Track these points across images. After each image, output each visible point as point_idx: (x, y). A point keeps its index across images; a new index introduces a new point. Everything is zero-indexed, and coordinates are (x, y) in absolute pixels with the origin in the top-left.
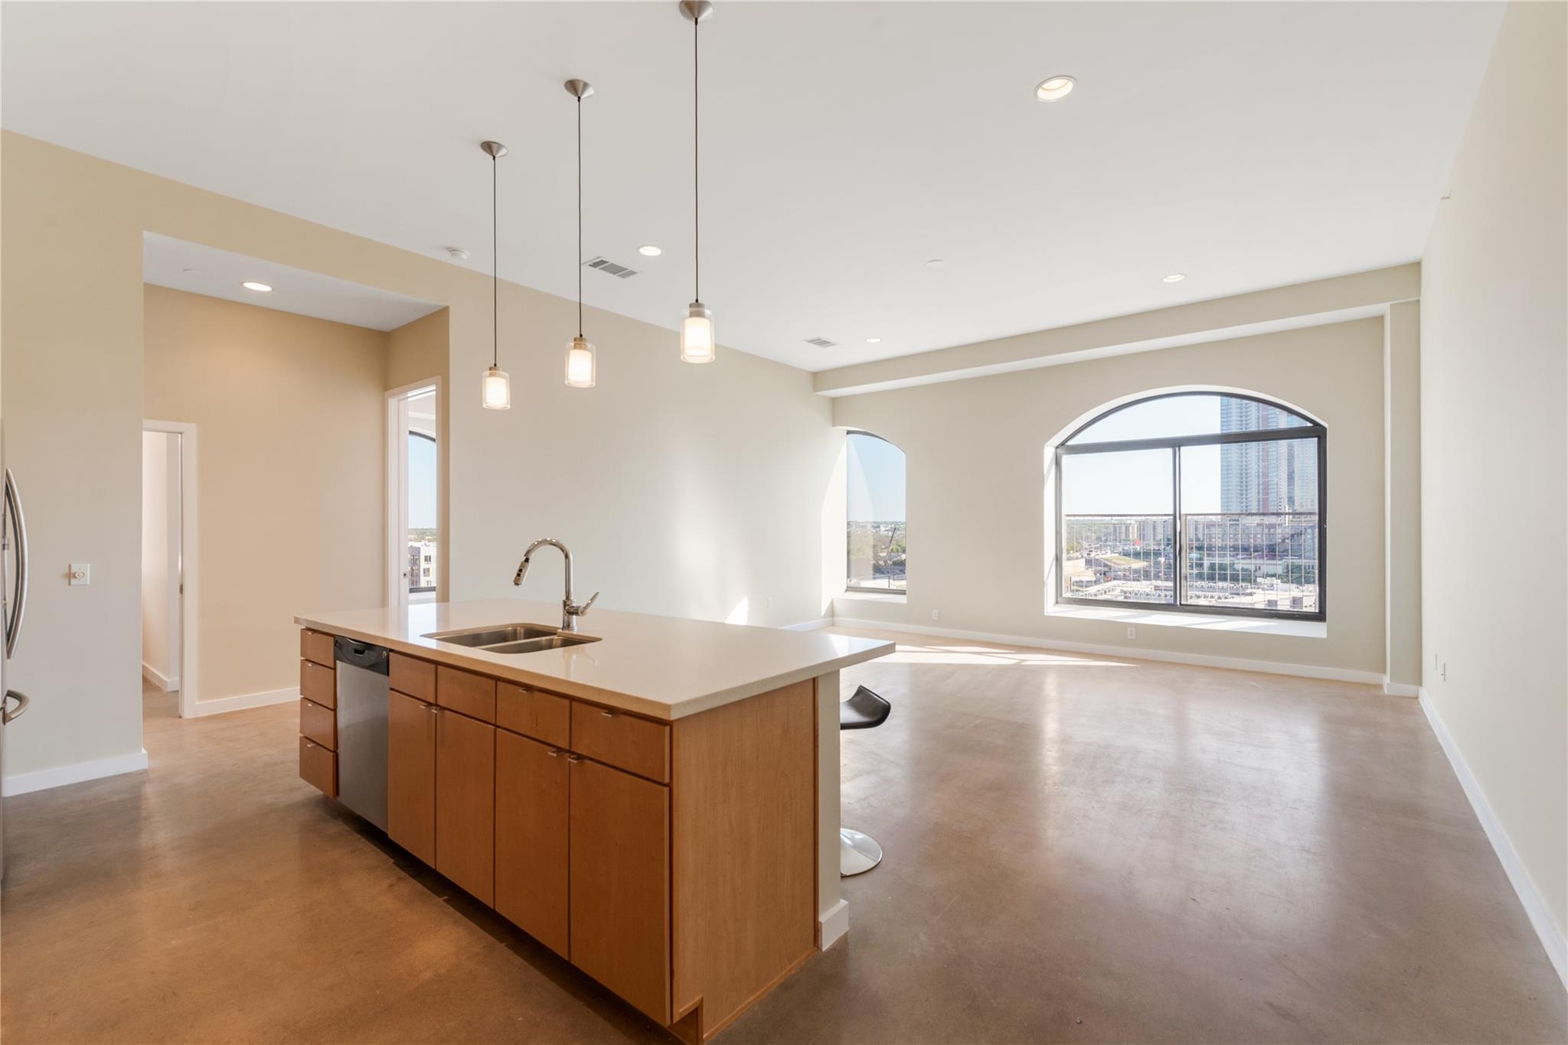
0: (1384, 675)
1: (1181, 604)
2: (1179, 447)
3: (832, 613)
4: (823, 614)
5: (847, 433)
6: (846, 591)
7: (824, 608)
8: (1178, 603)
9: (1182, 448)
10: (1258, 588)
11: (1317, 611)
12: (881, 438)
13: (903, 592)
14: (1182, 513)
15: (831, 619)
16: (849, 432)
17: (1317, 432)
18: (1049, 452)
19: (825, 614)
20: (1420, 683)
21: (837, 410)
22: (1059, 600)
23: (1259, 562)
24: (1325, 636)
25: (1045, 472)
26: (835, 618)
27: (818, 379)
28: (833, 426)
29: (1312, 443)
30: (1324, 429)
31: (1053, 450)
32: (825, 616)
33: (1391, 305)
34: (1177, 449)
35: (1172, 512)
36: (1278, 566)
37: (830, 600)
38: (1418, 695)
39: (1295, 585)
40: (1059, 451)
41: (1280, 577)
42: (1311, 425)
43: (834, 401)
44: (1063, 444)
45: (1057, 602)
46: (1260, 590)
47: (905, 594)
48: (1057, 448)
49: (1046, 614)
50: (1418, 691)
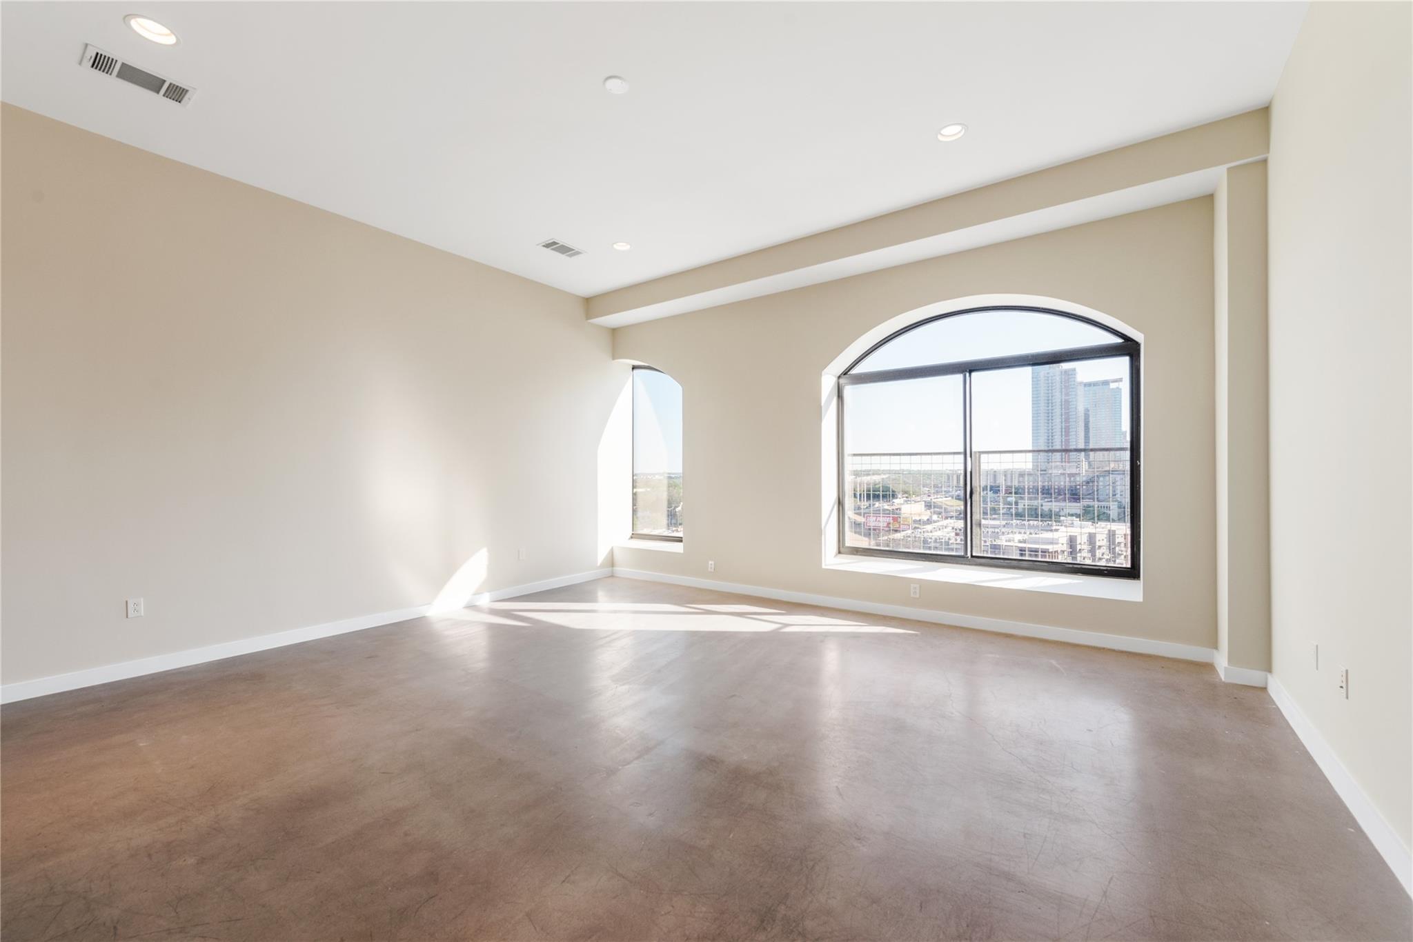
0: (1215, 651)
1: (972, 556)
2: (970, 372)
3: (611, 562)
4: (599, 564)
5: (633, 369)
6: (632, 538)
7: (601, 556)
8: (969, 554)
9: (973, 374)
10: (1062, 525)
11: (1129, 566)
12: (660, 371)
13: (680, 540)
14: (973, 450)
15: (610, 569)
16: (634, 368)
17: (1129, 348)
18: (828, 381)
19: (601, 565)
20: (1268, 668)
21: (616, 340)
22: (842, 550)
23: (1063, 504)
24: (1141, 600)
25: (822, 404)
26: (614, 568)
27: (591, 305)
28: (614, 359)
29: (1125, 361)
30: (1137, 345)
31: (834, 380)
32: (602, 566)
33: (1229, 169)
34: (968, 374)
35: (962, 450)
36: (1076, 507)
37: (610, 548)
38: (1266, 683)
39: (1090, 523)
40: (842, 381)
41: (1078, 516)
42: (1120, 341)
43: (614, 332)
44: (845, 373)
45: (839, 552)
46: (1063, 527)
47: (681, 541)
48: (839, 377)
49: (824, 567)
50: (1266, 679)
